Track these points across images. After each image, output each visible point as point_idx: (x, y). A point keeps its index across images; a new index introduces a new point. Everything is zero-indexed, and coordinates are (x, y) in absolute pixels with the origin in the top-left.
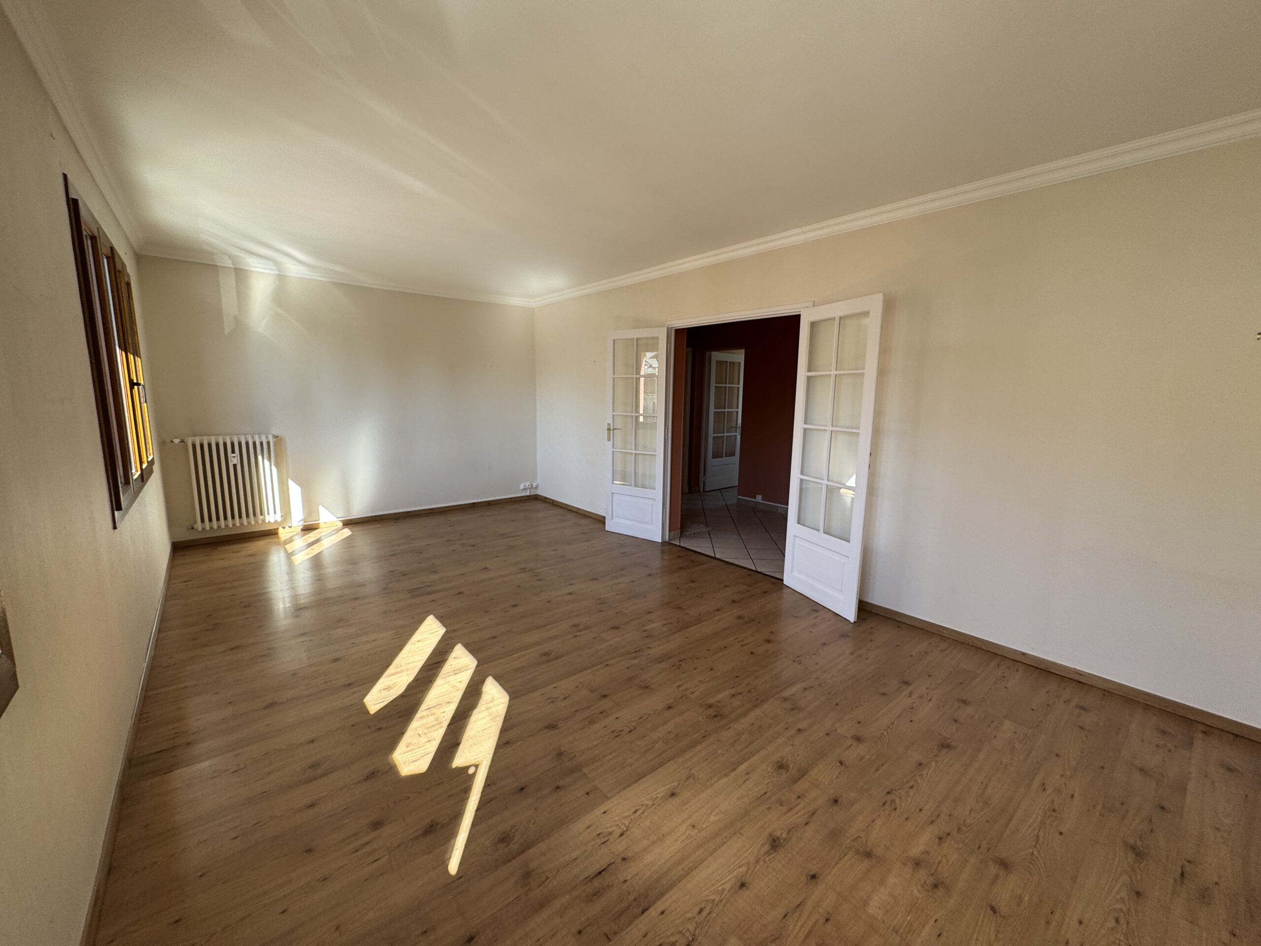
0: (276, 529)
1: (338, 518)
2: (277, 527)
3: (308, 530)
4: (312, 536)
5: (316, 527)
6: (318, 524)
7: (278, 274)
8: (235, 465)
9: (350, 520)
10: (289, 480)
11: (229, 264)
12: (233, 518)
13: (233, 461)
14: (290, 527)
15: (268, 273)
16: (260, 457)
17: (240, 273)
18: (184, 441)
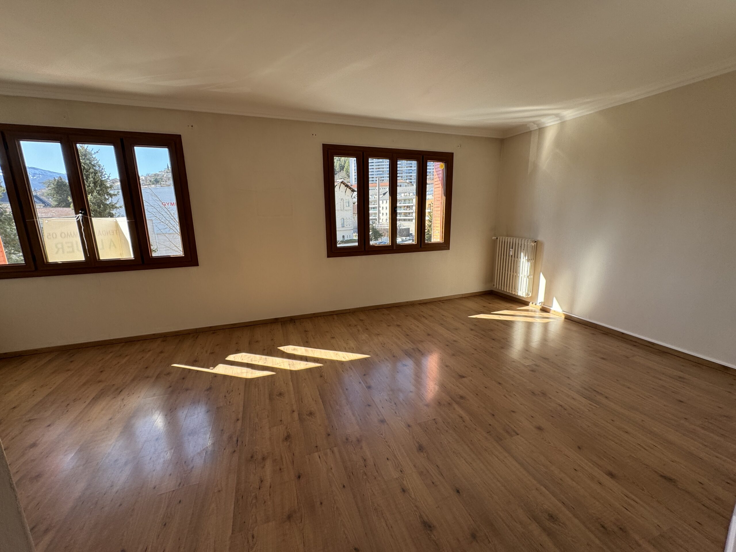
0: (528, 302)
1: (563, 311)
2: (529, 301)
3: (544, 311)
4: (545, 314)
5: (549, 311)
6: (550, 310)
7: (561, 122)
8: (512, 256)
9: (571, 317)
10: (541, 273)
11: (535, 127)
12: (507, 287)
13: (511, 253)
14: (536, 304)
15: (555, 124)
16: (522, 254)
17: (541, 130)
18: (497, 238)
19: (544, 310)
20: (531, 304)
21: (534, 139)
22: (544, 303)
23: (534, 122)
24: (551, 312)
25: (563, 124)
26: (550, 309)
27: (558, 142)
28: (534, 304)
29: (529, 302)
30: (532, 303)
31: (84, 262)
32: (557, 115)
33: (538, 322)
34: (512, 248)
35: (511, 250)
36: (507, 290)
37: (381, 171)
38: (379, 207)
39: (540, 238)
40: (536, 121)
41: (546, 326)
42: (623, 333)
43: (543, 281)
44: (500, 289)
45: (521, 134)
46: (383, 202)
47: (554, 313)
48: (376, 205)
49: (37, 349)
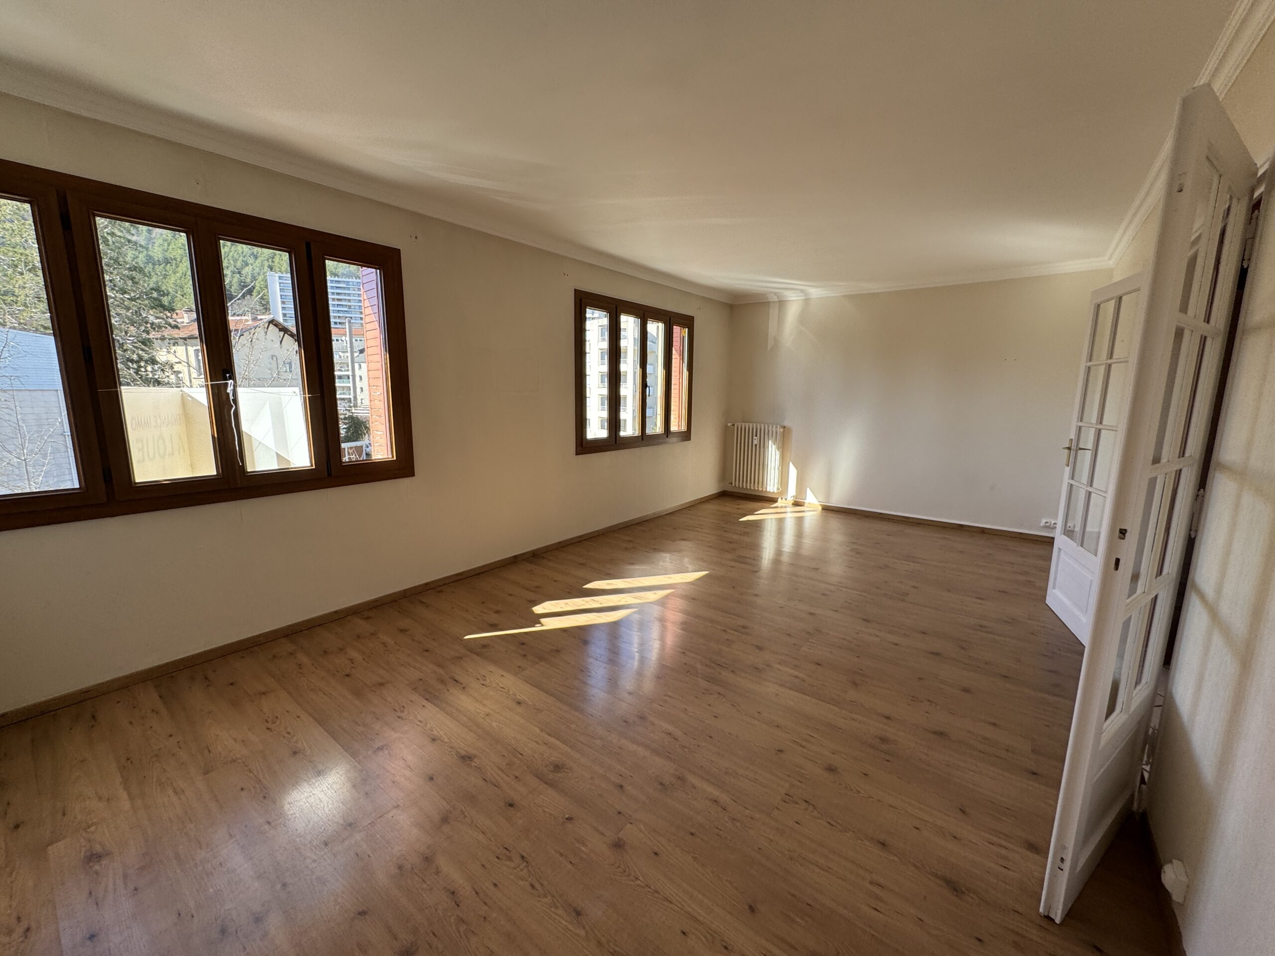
0: (776, 498)
1: (819, 502)
4: (798, 508)
5: (802, 505)
7: (806, 299)
8: (756, 445)
9: (828, 506)
10: (791, 463)
11: (775, 299)
12: (751, 482)
13: (755, 442)
14: (786, 499)
15: (798, 300)
16: (770, 441)
17: (782, 304)
18: (733, 425)
19: (796, 504)
20: (780, 500)
21: (774, 312)
22: (796, 497)
23: (775, 294)
24: (806, 505)
25: (807, 301)
26: (804, 502)
27: (803, 318)
28: (784, 499)
29: (778, 498)
30: (782, 499)
31: (215, 479)
32: (802, 291)
33: (790, 517)
34: (756, 436)
35: (755, 437)
36: (750, 487)
37: (346, 305)
38: (354, 376)
39: (786, 423)
40: (779, 293)
41: (800, 521)
42: (881, 514)
43: (793, 472)
44: (741, 486)
45: (757, 303)
46: (360, 365)
47: (809, 505)
48: (348, 370)
49: (87, 688)
